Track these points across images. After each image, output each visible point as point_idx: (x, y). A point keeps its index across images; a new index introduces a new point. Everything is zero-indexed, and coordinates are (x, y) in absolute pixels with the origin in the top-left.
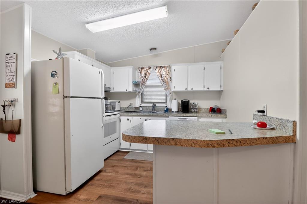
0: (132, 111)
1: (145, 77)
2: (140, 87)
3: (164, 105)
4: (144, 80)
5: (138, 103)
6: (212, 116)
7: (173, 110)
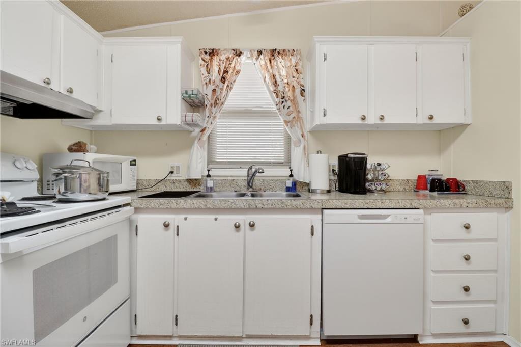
0: (177, 190)
1: (223, 80)
2: (207, 114)
3: (285, 171)
4: (218, 91)
5: (200, 166)
6: (470, 206)
7: (313, 187)
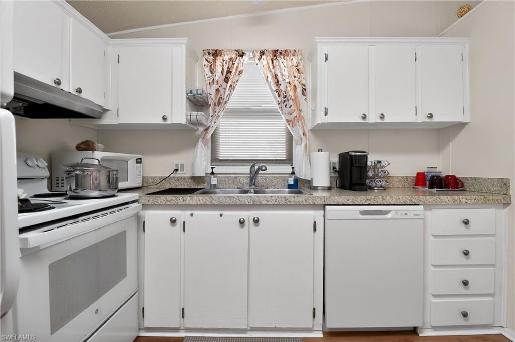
0: (183, 187)
2: (211, 113)
3: (287, 169)
4: (222, 91)
5: (204, 163)
6: (469, 202)
7: (315, 184)
